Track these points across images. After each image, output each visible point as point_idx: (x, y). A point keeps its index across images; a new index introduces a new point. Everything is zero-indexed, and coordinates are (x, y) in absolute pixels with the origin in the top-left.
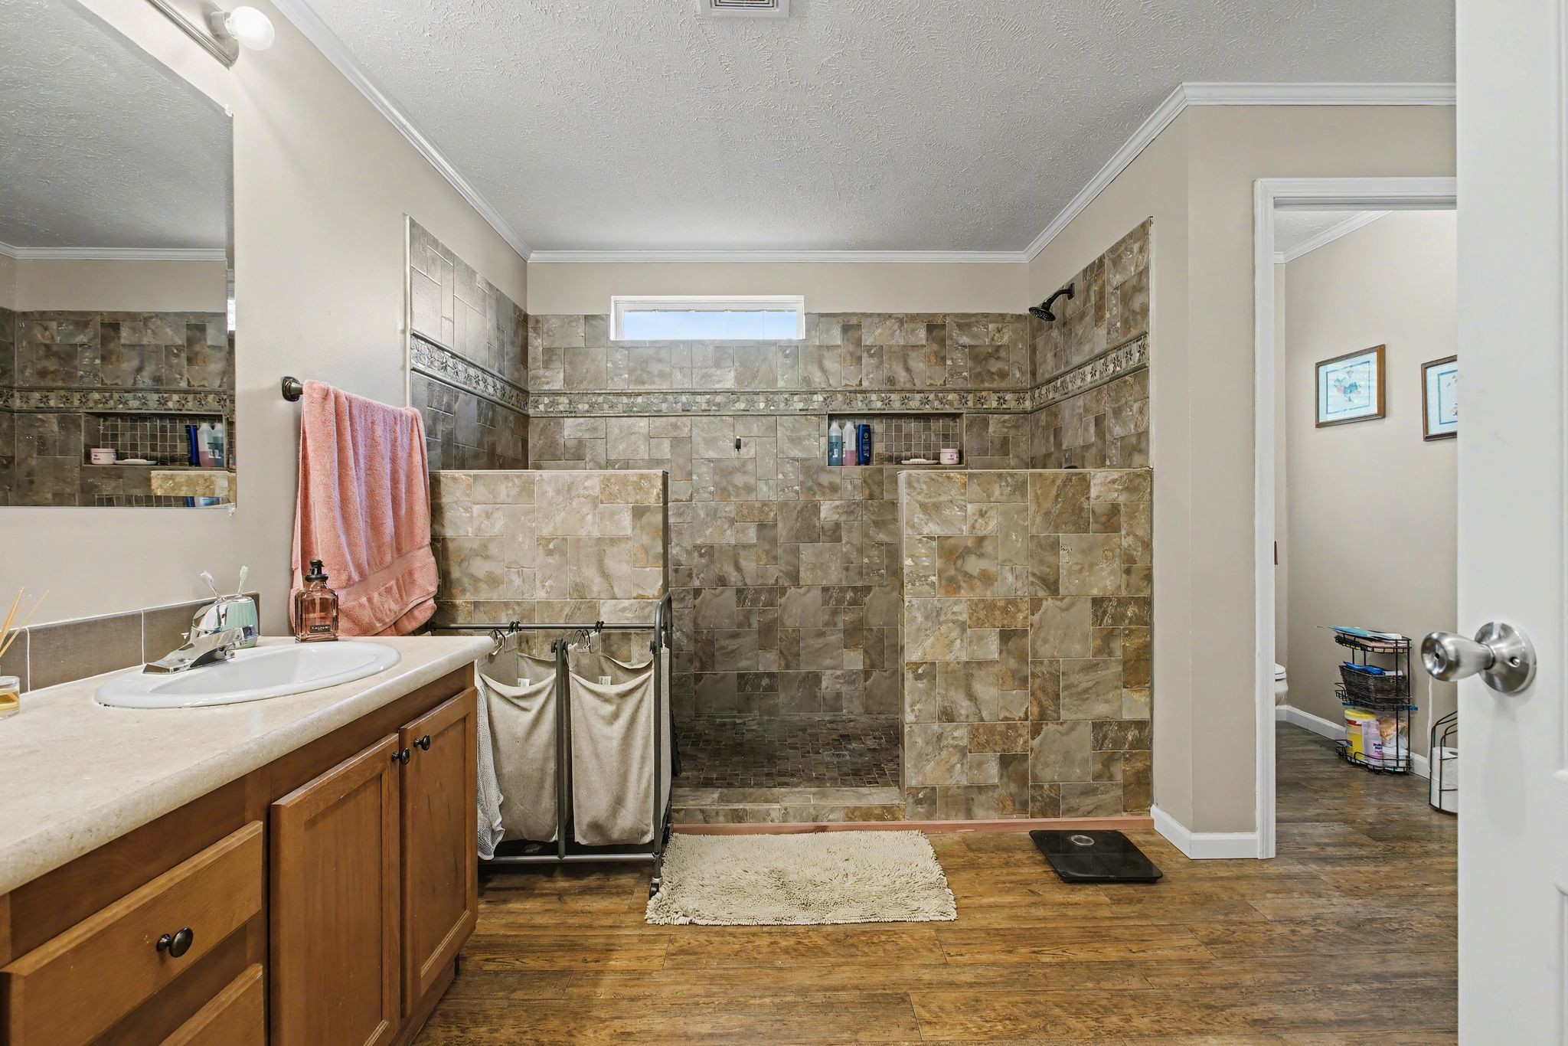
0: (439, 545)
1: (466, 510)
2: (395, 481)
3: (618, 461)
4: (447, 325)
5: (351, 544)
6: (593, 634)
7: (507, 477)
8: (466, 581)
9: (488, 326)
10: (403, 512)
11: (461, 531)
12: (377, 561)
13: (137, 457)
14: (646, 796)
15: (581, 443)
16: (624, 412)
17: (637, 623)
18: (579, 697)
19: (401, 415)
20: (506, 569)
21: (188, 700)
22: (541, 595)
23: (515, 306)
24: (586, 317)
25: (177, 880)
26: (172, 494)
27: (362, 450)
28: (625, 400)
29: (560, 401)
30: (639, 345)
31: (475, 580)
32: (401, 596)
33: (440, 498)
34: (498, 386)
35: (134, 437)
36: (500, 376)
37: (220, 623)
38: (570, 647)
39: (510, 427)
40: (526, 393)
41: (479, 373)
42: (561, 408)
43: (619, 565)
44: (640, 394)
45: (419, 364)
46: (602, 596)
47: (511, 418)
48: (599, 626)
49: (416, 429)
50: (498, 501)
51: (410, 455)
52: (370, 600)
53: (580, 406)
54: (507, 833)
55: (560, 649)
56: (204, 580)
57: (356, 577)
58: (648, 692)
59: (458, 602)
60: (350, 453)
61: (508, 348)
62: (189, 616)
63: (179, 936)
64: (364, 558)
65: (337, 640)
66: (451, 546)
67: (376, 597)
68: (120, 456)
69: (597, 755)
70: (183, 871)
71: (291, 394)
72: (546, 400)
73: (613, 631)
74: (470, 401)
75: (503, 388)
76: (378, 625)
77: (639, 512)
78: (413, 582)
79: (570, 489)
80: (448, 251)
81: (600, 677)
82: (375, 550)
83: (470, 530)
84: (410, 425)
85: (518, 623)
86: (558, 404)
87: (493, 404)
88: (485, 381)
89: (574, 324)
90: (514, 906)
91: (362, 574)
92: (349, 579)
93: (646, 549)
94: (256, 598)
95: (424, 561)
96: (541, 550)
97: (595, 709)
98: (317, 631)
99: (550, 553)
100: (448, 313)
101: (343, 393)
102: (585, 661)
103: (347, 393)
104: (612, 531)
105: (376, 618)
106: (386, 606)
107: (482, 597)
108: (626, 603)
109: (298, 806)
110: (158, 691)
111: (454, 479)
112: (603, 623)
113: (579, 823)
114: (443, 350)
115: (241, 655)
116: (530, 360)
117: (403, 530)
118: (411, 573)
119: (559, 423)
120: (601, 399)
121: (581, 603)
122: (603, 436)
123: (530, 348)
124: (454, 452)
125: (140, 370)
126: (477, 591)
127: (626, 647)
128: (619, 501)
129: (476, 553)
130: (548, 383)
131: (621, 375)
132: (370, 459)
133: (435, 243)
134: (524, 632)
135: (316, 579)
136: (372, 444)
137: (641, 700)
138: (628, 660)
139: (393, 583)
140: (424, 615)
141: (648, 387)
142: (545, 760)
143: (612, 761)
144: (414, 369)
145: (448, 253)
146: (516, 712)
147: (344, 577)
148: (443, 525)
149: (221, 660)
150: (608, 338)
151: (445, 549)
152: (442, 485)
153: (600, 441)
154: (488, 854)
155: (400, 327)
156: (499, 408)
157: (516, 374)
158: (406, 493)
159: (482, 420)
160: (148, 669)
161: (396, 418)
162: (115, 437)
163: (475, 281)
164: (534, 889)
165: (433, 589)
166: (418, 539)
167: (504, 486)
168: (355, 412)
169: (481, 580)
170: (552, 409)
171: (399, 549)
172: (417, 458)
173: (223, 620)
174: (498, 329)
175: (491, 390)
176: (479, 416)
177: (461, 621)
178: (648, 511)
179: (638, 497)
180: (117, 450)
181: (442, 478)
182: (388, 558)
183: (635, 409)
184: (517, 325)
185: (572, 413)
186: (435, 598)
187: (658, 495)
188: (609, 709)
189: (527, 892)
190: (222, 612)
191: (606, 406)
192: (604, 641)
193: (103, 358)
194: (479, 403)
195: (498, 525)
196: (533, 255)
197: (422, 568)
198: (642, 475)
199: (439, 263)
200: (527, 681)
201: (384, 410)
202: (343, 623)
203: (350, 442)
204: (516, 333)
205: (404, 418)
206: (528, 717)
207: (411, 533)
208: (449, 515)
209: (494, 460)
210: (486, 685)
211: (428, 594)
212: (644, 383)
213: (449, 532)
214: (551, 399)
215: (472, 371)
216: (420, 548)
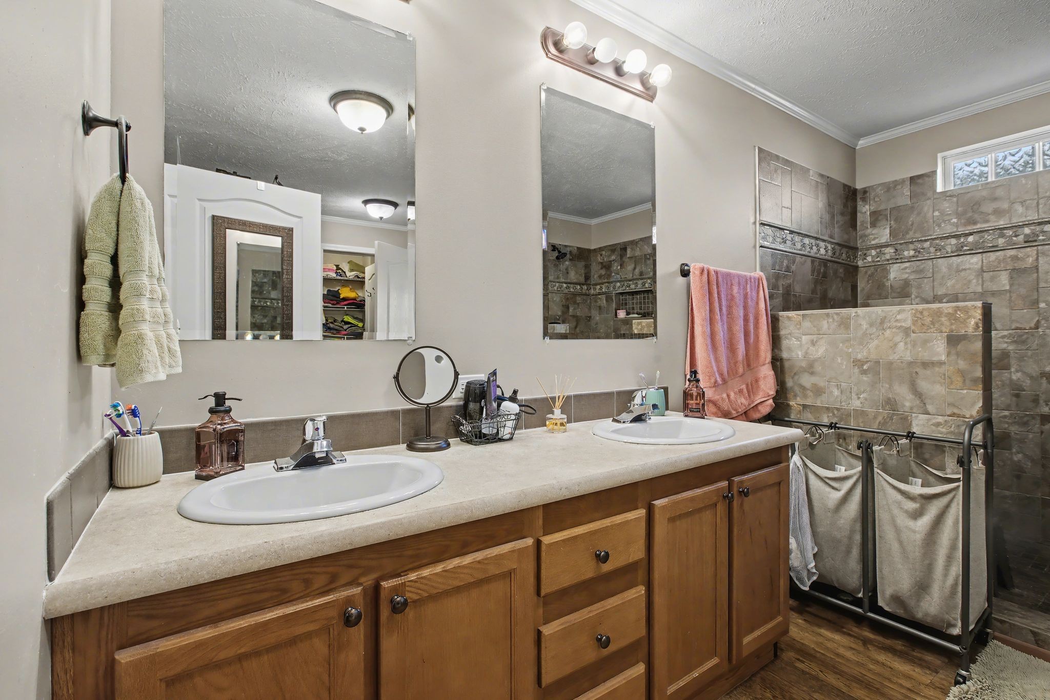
0: (777, 363)
1: (798, 339)
2: (746, 320)
3: (946, 295)
4: (786, 212)
5: (717, 360)
6: (904, 441)
7: (828, 315)
8: (797, 389)
9: (821, 205)
10: (752, 340)
11: (793, 354)
12: (732, 371)
13: (634, 314)
14: (953, 592)
15: (906, 283)
16: (952, 252)
17: (951, 438)
18: (883, 490)
19: (750, 278)
20: (827, 383)
21: (626, 439)
22: (856, 404)
23: (845, 186)
24: (912, 178)
25: (604, 526)
26: (641, 332)
27: (724, 303)
28: (953, 241)
29: (886, 251)
30: (970, 190)
31: (803, 388)
32: (749, 396)
33: (779, 331)
34: (829, 248)
35: (633, 303)
36: (830, 240)
37: (643, 400)
38: (876, 448)
39: (841, 277)
40: (855, 249)
41: (813, 241)
42: (888, 257)
43: (933, 388)
44: (971, 234)
45: (765, 243)
46: (914, 411)
47: (841, 270)
48: (910, 436)
49: (761, 285)
50: (821, 332)
51: (757, 303)
52: (728, 396)
53: (906, 253)
54: (820, 576)
55: (866, 448)
56: (641, 376)
57: (719, 381)
58: (955, 500)
59: (791, 403)
60: (716, 305)
61: (838, 218)
62: (629, 395)
63: (603, 553)
64: (725, 370)
65: (704, 418)
66: (787, 364)
67: (732, 395)
68: (628, 314)
69: (901, 543)
70: (607, 522)
71: (685, 273)
72: (874, 252)
73: (925, 441)
74: (805, 261)
75: (833, 249)
76: (734, 412)
77: (953, 340)
78: (758, 387)
79: (882, 322)
80: (787, 160)
81: (910, 478)
82: (732, 365)
83: (800, 353)
84: (757, 283)
85: (836, 423)
86: (884, 254)
87: (824, 262)
88: (817, 245)
89: (899, 187)
90: (823, 631)
91: (724, 380)
92: (716, 382)
93: (962, 373)
94: (666, 390)
95: (766, 374)
96: (856, 370)
97: (899, 503)
98: (693, 411)
99: (864, 372)
100: (788, 204)
101: (712, 268)
102: (892, 462)
103: (715, 268)
104: (925, 355)
105: (733, 408)
106: (739, 401)
107: (808, 402)
108: (940, 419)
109: (664, 507)
110: (616, 431)
111: (789, 318)
112: (914, 433)
113: (883, 592)
114: (783, 229)
115: (654, 420)
116: (858, 224)
117: (751, 352)
118: (757, 381)
119: (886, 269)
120: (927, 244)
121: (893, 413)
122: (931, 275)
123: (859, 214)
124: (793, 299)
125: (635, 269)
126: (805, 396)
127: (940, 457)
128: (932, 330)
129: (804, 370)
130: (874, 239)
131: (949, 220)
132: (729, 307)
133: (777, 157)
134: (840, 431)
135: (693, 380)
136: (731, 299)
137: (948, 506)
138: (942, 468)
139: (744, 387)
140: (766, 409)
141: (979, 226)
142: (852, 531)
143: (916, 552)
144: (761, 247)
145: (787, 162)
146: (828, 489)
147: (713, 381)
148: (781, 350)
149: (644, 420)
150: (935, 191)
151: (782, 367)
152: (780, 323)
153: (926, 280)
154: (806, 586)
155: (752, 220)
156: (829, 264)
157: (846, 237)
158: (754, 328)
159: (816, 274)
160: (614, 420)
161: (747, 280)
162: (626, 304)
163: (809, 176)
164: (843, 627)
165: (772, 392)
166: (762, 359)
167: (826, 321)
168: (720, 279)
169: (808, 389)
170: (878, 259)
171: (749, 365)
172: (762, 305)
173: (644, 399)
174: (829, 205)
175: (822, 251)
176: (813, 271)
177: (793, 417)
178: (964, 339)
179: (953, 327)
180: (627, 311)
181: (780, 318)
182: (741, 370)
183: (965, 248)
184: (847, 198)
185: (898, 259)
186: (774, 399)
187: (977, 324)
188: (911, 506)
189: (837, 627)
190: (644, 395)
191: (932, 250)
192: (916, 448)
193: (621, 265)
194: (813, 262)
195: (820, 351)
196: (861, 142)
197: (765, 377)
198: (958, 307)
199: (779, 172)
200: (843, 468)
201: (739, 276)
202: (710, 408)
203: (716, 298)
204: (845, 206)
205: (753, 280)
206: (838, 495)
207: (757, 355)
208: (785, 343)
209: (825, 302)
210: (805, 465)
211: (769, 396)
212: (975, 223)
213: (785, 355)
214: (878, 250)
215: (807, 241)
216: (764, 365)
